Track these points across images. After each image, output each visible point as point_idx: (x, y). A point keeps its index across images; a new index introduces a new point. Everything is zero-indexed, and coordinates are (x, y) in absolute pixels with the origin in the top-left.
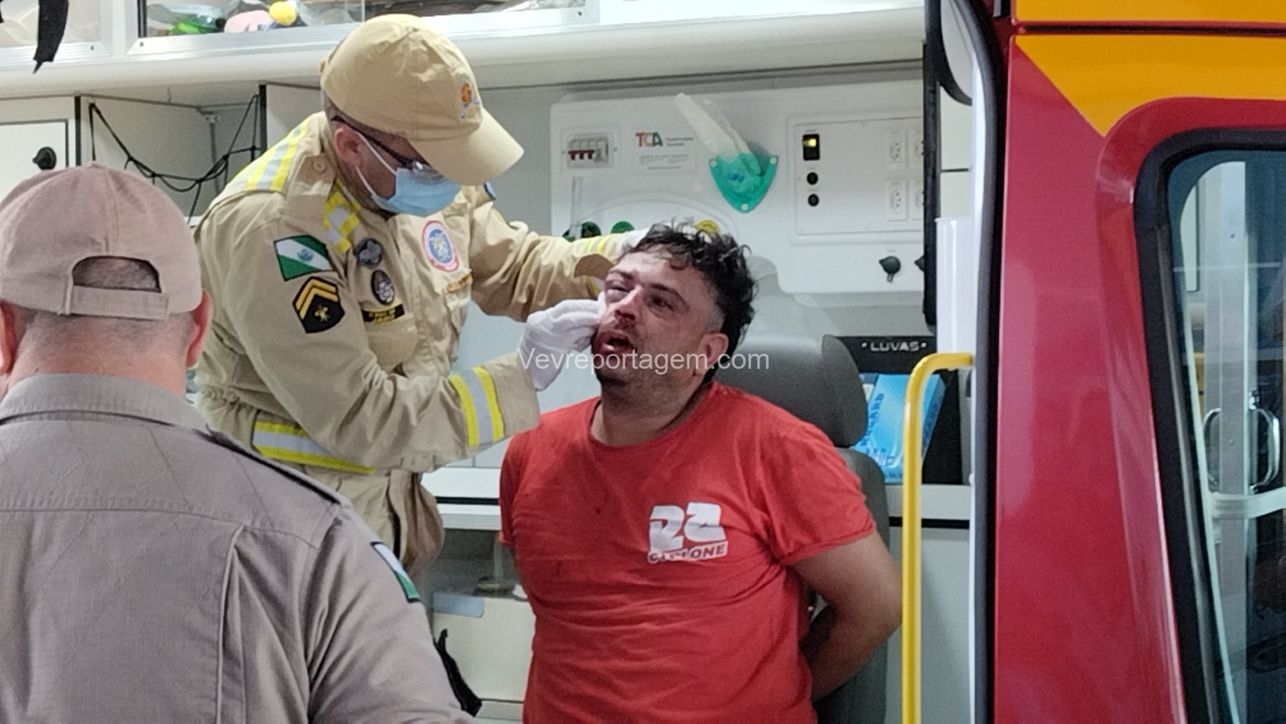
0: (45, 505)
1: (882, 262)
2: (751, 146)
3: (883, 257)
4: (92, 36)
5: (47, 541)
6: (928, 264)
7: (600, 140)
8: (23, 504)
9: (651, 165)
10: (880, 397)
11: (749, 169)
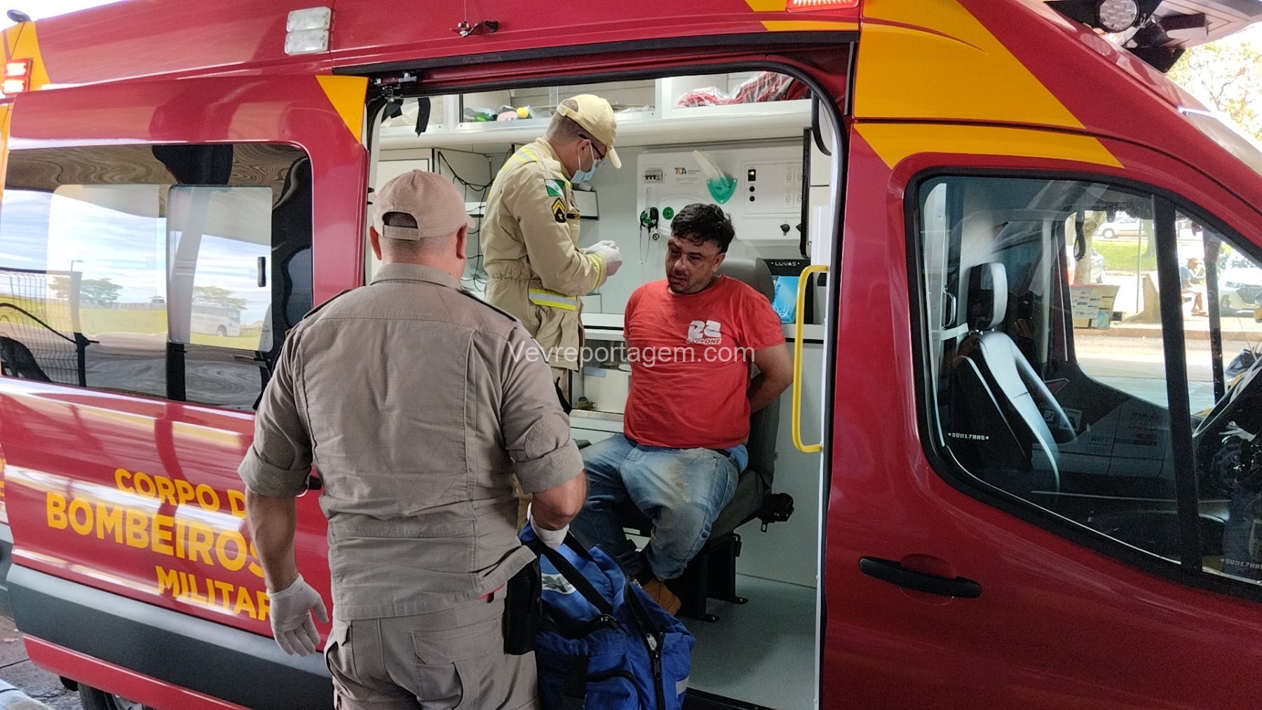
0: (392, 317)
1: (781, 227)
2: (725, 174)
3: (782, 224)
4: (440, 122)
5: (393, 333)
6: (803, 228)
7: (659, 171)
8: (383, 316)
9: (681, 182)
10: (779, 286)
11: (725, 185)
